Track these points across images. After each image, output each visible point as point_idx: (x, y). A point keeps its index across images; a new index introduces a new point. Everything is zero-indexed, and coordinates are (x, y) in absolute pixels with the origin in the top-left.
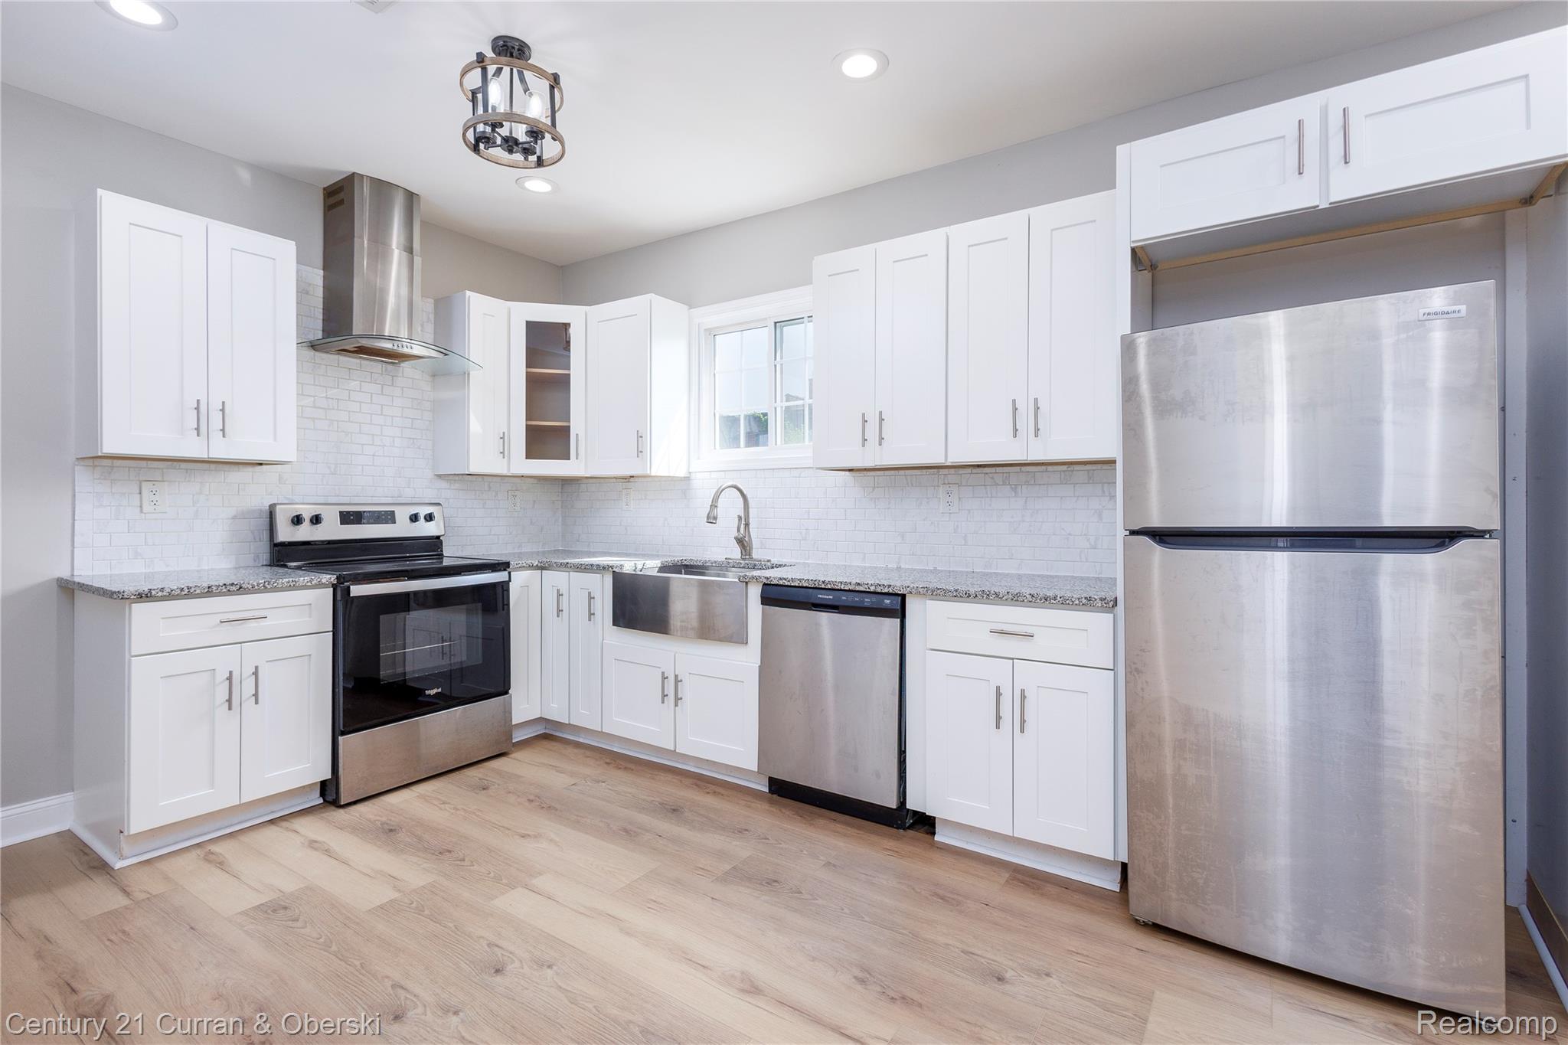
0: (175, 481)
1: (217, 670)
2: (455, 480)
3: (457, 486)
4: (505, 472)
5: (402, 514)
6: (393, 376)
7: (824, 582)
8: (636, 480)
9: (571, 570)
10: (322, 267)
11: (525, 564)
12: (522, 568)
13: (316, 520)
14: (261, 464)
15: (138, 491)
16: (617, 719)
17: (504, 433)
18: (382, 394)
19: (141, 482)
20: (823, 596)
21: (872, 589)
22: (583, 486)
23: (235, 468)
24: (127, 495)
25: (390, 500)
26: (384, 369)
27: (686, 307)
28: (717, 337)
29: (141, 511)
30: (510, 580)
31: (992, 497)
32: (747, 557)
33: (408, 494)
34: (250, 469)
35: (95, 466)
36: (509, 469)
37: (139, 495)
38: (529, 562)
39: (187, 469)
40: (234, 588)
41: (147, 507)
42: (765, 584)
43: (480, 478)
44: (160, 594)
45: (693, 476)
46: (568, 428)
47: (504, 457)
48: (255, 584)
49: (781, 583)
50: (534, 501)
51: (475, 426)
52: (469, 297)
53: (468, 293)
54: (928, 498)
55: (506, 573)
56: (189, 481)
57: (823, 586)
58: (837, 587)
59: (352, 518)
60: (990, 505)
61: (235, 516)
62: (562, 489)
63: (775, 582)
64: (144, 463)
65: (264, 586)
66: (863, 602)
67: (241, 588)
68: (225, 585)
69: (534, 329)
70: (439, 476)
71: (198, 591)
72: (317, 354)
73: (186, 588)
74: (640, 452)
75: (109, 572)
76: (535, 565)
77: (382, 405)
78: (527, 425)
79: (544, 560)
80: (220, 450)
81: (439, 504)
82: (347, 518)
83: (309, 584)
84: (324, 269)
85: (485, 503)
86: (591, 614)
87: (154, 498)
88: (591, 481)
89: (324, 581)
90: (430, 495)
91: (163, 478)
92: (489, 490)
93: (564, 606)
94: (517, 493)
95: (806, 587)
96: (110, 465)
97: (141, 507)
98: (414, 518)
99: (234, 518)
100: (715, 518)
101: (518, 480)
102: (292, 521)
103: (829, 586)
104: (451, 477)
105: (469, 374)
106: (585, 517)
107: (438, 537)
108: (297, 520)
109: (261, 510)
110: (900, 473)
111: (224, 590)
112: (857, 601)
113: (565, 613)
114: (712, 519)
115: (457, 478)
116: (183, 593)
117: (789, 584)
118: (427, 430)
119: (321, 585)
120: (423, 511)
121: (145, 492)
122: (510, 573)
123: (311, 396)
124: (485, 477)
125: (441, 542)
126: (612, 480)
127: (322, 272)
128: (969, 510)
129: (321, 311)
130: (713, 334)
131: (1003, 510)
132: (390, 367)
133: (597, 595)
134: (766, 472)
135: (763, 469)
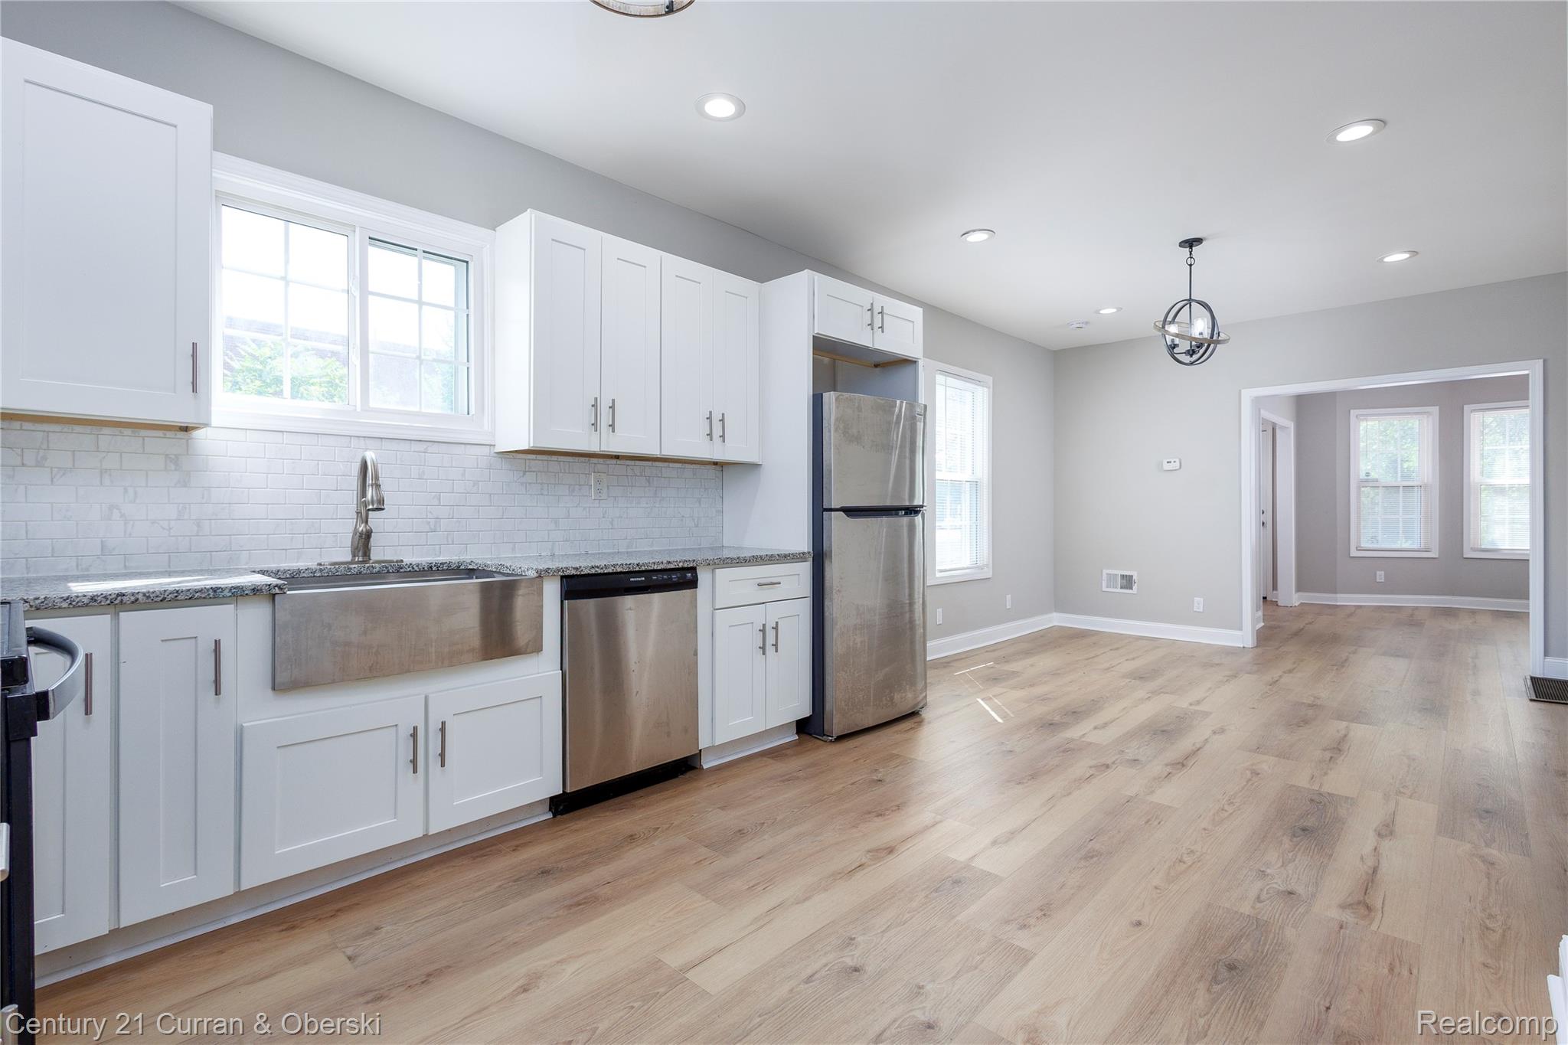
7: (638, 565)
20: (635, 579)
21: (681, 565)
28: (224, 208)
31: (632, 486)
42: (562, 577)
49: (593, 571)
54: (580, 485)
57: (637, 569)
58: (650, 568)
60: (631, 493)
63: (586, 572)
66: (671, 578)
95: (621, 573)
103: (643, 568)
110: (553, 459)
112: (666, 579)
117: (602, 571)
128: (615, 497)
131: (641, 497)
134: (368, 441)
135: (364, 437)
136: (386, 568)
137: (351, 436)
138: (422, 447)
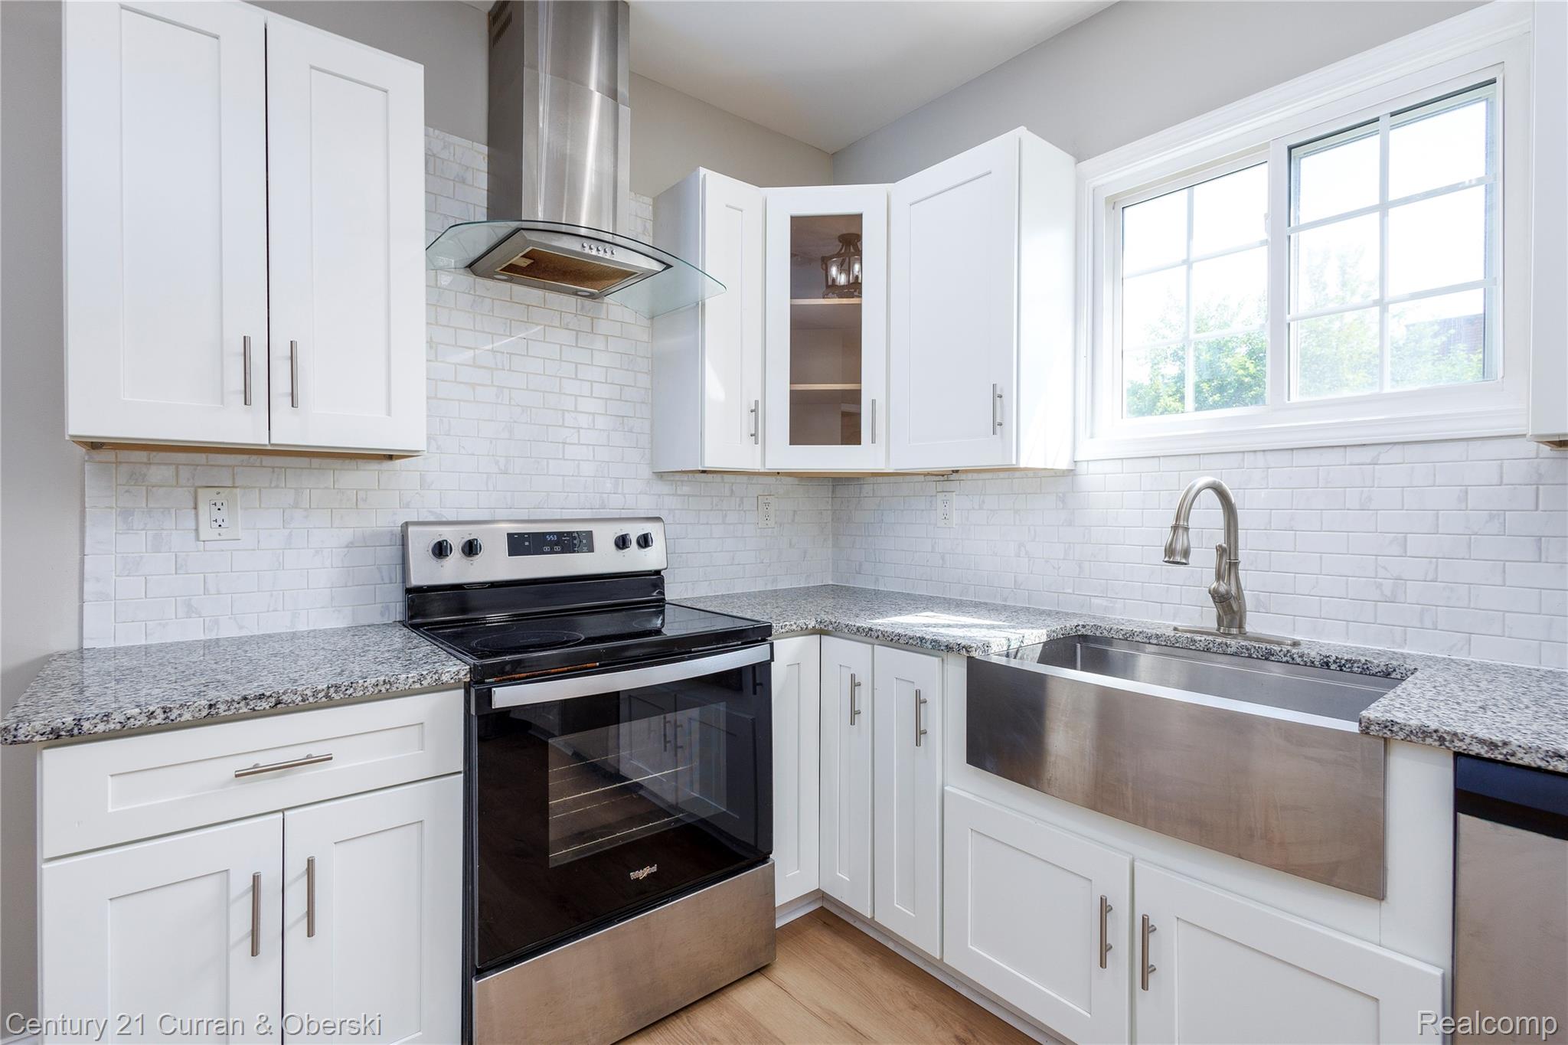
0: (255, 487)
1: (231, 872)
2: (682, 481)
3: (686, 489)
4: (756, 465)
5: (604, 536)
6: (592, 318)
8: (963, 476)
9: (876, 641)
10: (486, 143)
11: (794, 627)
12: (791, 633)
13: (471, 548)
14: (391, 457)
15: (192, 505)
16: (973, 948)
17: (757, 402)
18: (577, 346)
19: (196, 488)
22: (867, 489)
23: (353, 463)
24: (173, 511)
25: (588, 514)
26: (579, 307)
27: (1070, 159)
28: (1126, 210)
29: (197, 539)
30: (772, 659)
32: (1234, 631)
33: (616, 504)
34: (374, 466)
35: (118, 463)
36: (764, 463)
37: (193, 512)
38: (801, 622)
39: (273, 468)
40: (265, 705)
41: (206, 532)
42: (1458, 756)
43: (718, 477)
44: (101, 727)
45: (1082, 468)
46: (858, 392)
47: (756, 443)
48: (309, 693)
49: (1552, 765)
50: (795, 512)
51: (714, 388)
52: (705, 175)
53: (703, 171)
55: (767, 647)
56: (277, 487)
59: (527, 544)
61: (352, 543)
62: (833, 492)
63: (1526, 760)
64: (201, 458)
65: (327, 696)
67: (278, 703)
68: (245, 698)
69: (803, 228)
70: (661, 475)
71: (187, 716)
72: (479, 280)
73: (159, 711)
74: (997, 425)
75: (143, 642)
76: (810, 627)
77: (577, 364)
78: (792, 392)
79: (825, 617)
80: (289, 432)
81: (658, 519)
82: (519, 544)
83: (417, 686)
84: (489, 144)
85: (726, 515)
86: (920, 733)
87: (216, 514)
88: (880, 479)
89: (445, 678)
90: (646, 505)
91: (234, 483)
92: (731, 496)
93: (863, 703)
94: (770, 499)
96: (145, 460)
97: (197, 530)
98: (622, 543)
99: (350, 546)
100: (1186, 553)
101: (771, 480)
102: (434, 553)
104: (677, 477)
105: (703, 305)
106: (869, 536)
107: (658, 572)
108: (441, 550)
109: (391, 532)
111: (246, 710)
113: (864, 719)
114: (1175, 555)
115: (685, 477)
116: (154, 722)
118: (643, 403)
119: (439, 687)
120: (634, 531)
121: (203, 508)
122: (772, 645)
123: (471, 348)
124: (726, 476)
125: (662, 580)
126: (916, 478)
127: (487, 147)
129: (485, 211)
130: (1118, 204)
132: (588, 302)
133: (932, 696)
134: (1270, 456)
135: (1264, 451)
136: (1248, 649)
137: (1244, 452)
138: (1366, 455)
